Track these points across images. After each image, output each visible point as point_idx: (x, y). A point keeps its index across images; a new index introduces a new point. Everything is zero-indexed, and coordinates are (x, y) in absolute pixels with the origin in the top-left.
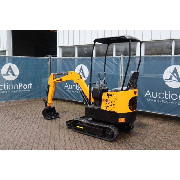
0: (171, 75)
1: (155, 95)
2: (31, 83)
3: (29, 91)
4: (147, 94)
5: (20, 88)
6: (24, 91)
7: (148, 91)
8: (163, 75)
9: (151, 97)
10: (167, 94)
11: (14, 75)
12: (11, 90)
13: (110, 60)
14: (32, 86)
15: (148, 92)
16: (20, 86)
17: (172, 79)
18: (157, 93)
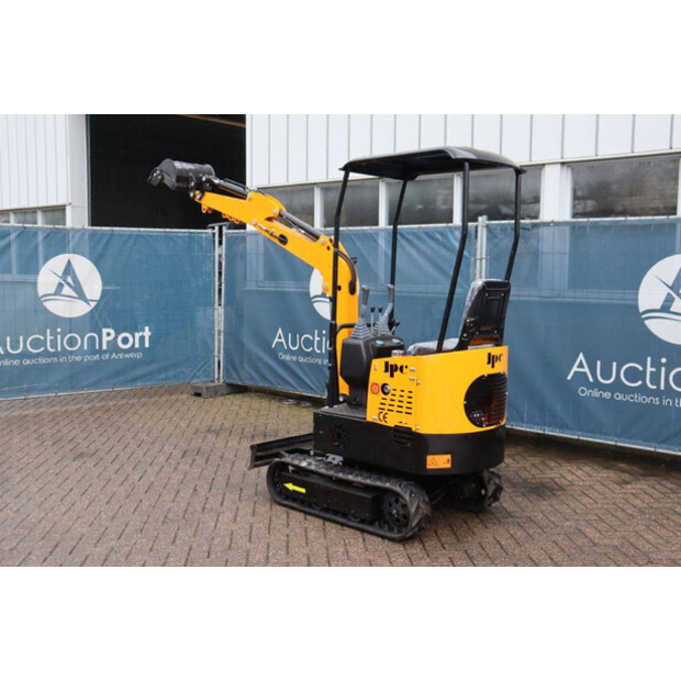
0: (669, 294)
1: (606, 374)
2: (147, 328)
3: (139, 356)
4: (575, 369)
5: (105, 347)
6: (121, 356)
7: (581, 357)
8: (637, 294)
9: (591, 380)
10: (654, 370)
11: (81, 296)
12: (71, 353)
13: (438, 236)
14: (150, 337)
15: (581, 361)
16: (105, 339)
17: (672, 310)
18: (615, 364)
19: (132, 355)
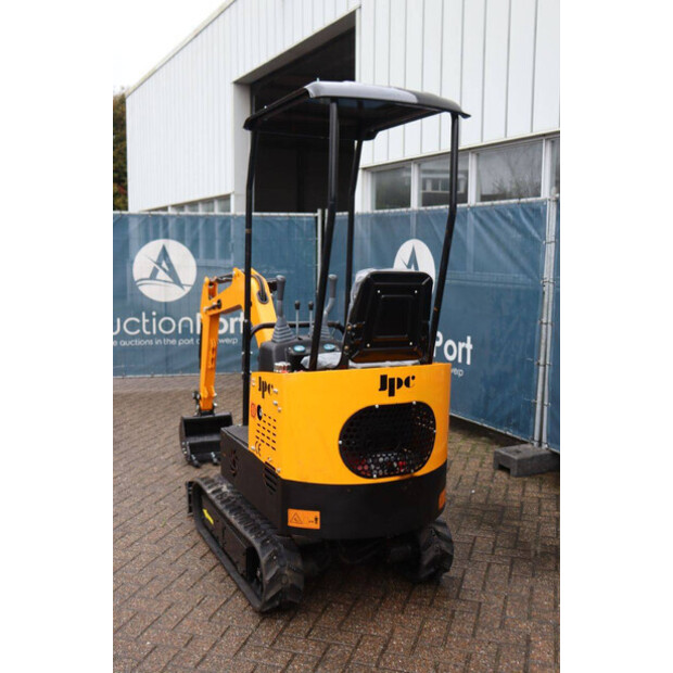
19: (227, 341)
